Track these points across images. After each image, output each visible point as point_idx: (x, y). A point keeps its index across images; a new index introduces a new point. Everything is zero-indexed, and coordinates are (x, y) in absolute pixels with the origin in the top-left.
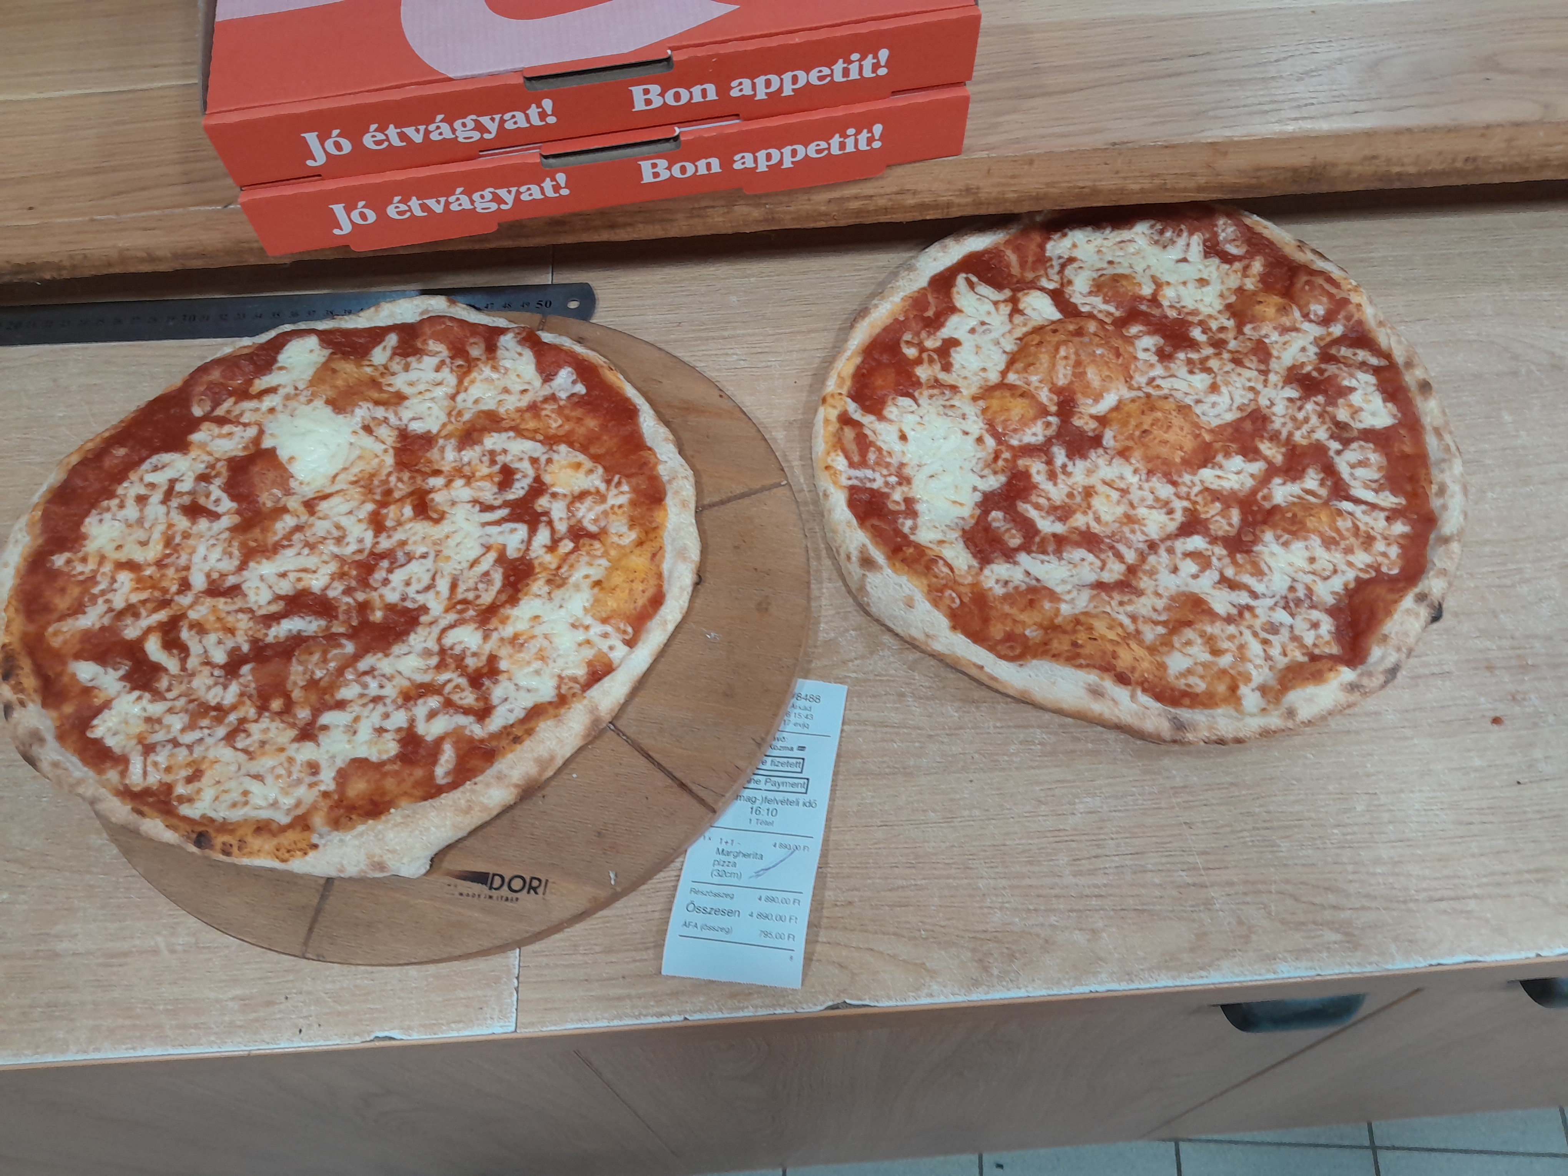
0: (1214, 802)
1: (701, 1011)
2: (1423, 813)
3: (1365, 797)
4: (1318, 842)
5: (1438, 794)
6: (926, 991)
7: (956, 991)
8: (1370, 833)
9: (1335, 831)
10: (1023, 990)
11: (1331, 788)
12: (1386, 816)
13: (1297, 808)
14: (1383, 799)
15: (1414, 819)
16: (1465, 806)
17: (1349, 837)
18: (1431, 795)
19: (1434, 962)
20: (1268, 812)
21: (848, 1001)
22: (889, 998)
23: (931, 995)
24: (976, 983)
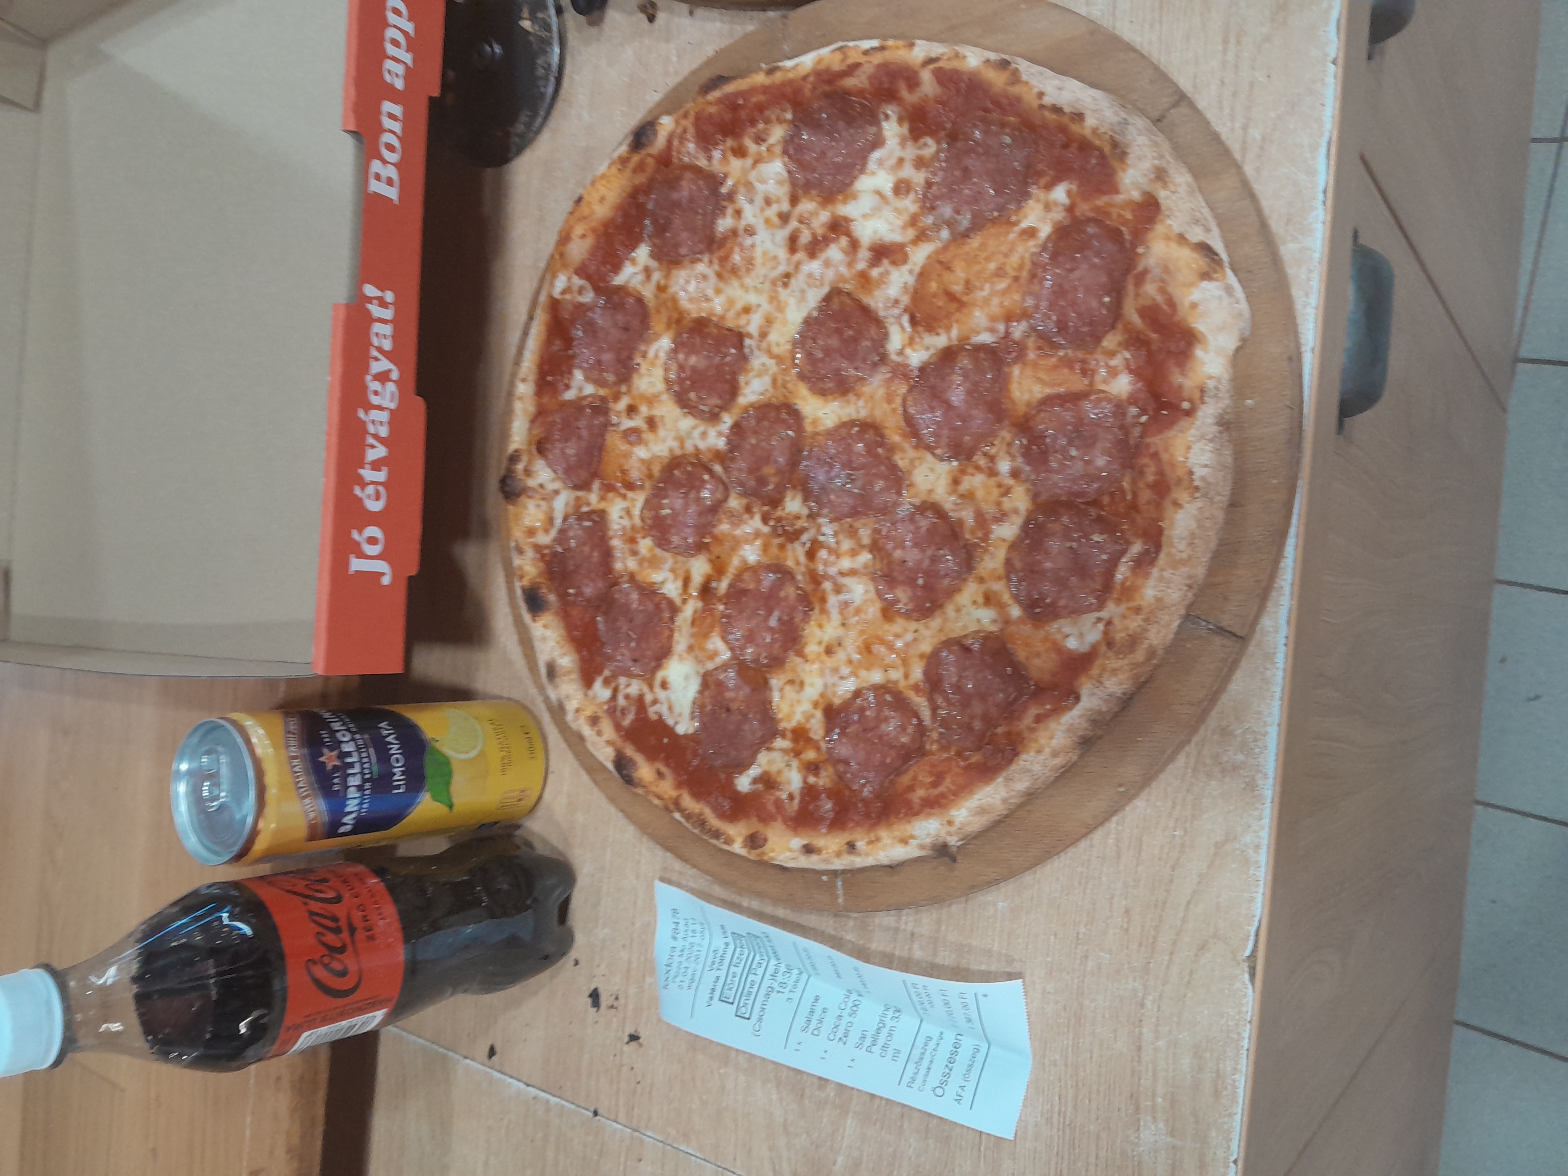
1: (1229, 1140)
6: (1251, 851)
7: (1256, 813)
10: (1269, 729)
19: (1321, 197)
21: (1248, 953)
22: (1252, 900)
23: (1257, 847)
24: (1251, 786)
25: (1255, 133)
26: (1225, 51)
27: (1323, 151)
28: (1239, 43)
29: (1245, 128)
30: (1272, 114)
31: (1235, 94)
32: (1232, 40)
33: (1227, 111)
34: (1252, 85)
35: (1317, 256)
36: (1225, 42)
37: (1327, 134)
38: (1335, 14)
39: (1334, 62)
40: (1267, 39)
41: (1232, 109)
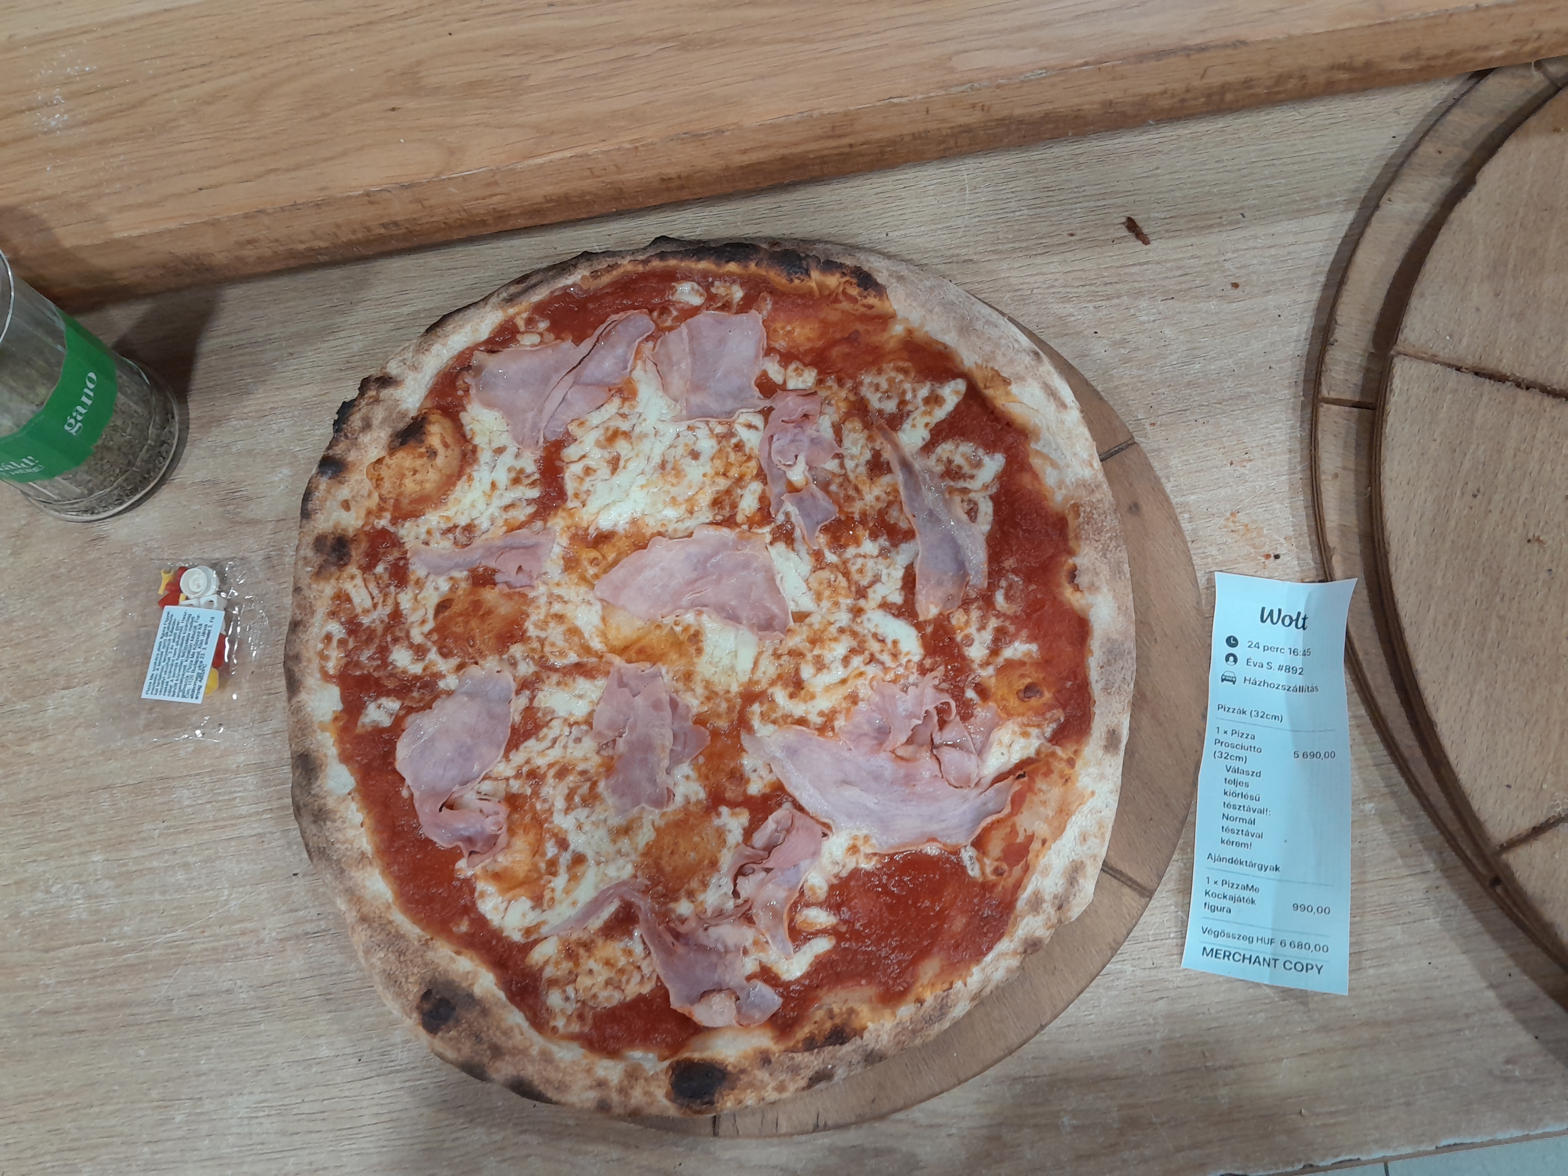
0: (24, 1118)
2: (246, 1122)
3: (189, 1103)
4: (124, 1164)
5: (269, 1096)
8: (182, 1150)
9: (146, 1149)
11: (154, 1094)
12: (205, 1127)
13: (113, 1121)
14: (208, 1106)
15: (235, 1130)
16: (295, 1111)
17: (158, 1156)
18: (263, 1096)
20: (79, 1129)
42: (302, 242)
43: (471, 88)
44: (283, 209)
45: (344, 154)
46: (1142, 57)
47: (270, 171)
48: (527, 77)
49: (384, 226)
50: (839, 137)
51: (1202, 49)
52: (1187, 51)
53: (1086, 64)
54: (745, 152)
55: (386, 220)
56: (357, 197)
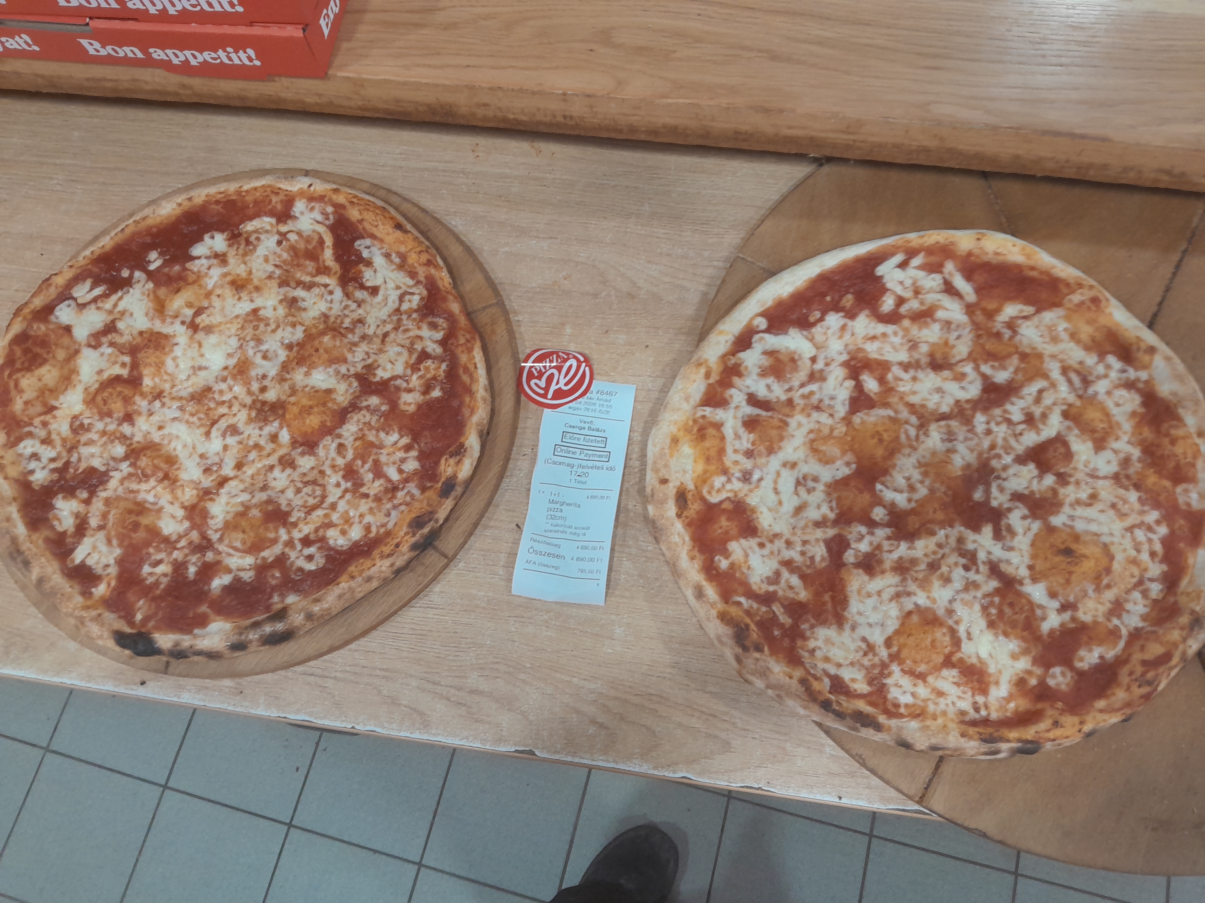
25: (329, 683)
26: (380, 669)
27: (307, 719)
28: (383, 677)
29: (335, 678)
30: (337, 693)
31: (356, 673)
32: (386, 674)
33: (348, 668)
34: (357, 683)
35: (253, 711)
36: (386, 670)
37: (315, 721)
38: (378, 730)
39: (353, 727)
40: (380, 692)
41: (347, 672)
42: (514, 114)
43: (640, 50)
44: (513, 90)
45: (557, 68)
46: (1045, 133)
47: (511, 67)
48: (675, 52)
49: (565, 117)
50: (850, 133)
51: (1083, 137)
52: (1072, 136)
53: (1010, 128)
54: (791, 128)
55: (567, 113)
56: (558, 95)
